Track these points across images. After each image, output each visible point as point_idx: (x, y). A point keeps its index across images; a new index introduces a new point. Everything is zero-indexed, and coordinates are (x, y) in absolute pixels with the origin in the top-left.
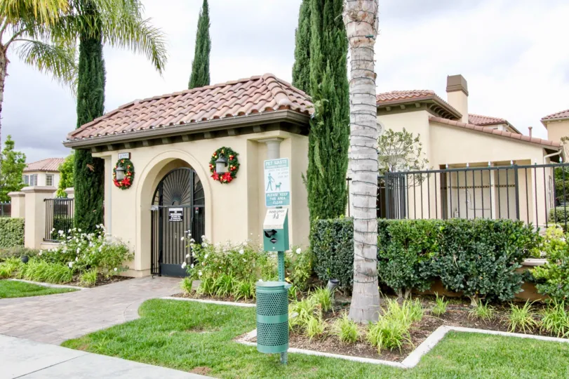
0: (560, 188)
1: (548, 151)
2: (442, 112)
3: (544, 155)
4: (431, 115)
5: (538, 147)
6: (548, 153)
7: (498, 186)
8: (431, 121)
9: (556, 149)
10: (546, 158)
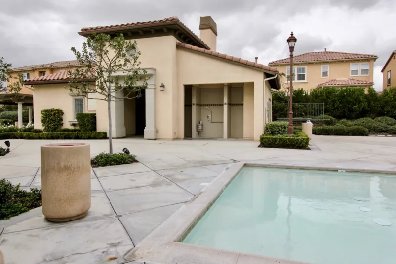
0: (277, 109)
1: (267, 75)
2: (186, 38)
3: (264, 79)
4: (178, 41)
5: (260, 71)
6: (267, 77)
7: (230, 104)
8: (178, 47)
9: (273, 74)
10: (266, 81)
